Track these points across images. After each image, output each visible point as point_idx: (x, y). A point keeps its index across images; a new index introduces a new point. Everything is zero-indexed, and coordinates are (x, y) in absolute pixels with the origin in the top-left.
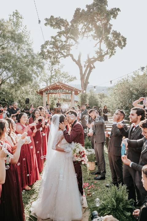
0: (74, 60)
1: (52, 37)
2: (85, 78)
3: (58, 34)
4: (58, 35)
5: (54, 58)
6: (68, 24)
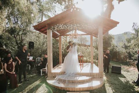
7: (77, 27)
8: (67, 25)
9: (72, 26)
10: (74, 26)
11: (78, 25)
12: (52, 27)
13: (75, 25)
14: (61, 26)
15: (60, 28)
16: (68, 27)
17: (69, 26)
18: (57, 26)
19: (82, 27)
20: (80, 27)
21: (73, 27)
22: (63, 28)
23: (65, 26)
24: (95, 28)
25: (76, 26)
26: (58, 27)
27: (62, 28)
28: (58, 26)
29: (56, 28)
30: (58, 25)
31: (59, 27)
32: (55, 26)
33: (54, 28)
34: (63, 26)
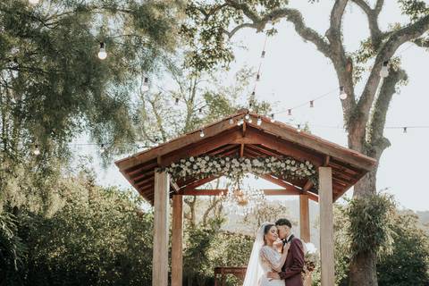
0: (308, 35)
7: (253, 167)
8: (223, 162)
9: (237, 164)
10: (243, 165)
11: (256, 162)
12: (173, 165)
13: (248, 161)
14: (201, 163)
15: (199, 168)
16: (223, 167)
17: (228, 165)
18: (188, 164)
19: (269, 168)
20: (261, 168)
21: (240, 167)
22: (208, 171)
23: (215, 163)
24: (309, 174)
25: (249, 166)
26: (191, 167)
27: (203, 170)
28: (193, 163)
29: (185, 169)
30: (192, 159)
31: (195, 167)
32: (183, 161)
33: (179, 169)
34: (208, 162)
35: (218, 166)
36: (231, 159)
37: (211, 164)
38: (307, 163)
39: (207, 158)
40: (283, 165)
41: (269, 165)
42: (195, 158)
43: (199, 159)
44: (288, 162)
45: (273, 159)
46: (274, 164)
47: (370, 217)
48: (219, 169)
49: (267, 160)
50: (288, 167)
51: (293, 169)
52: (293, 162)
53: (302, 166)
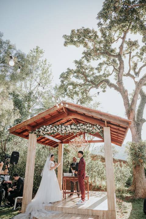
1: (76, 62)
2: (136, 112)
3: (83, 55)
4: (85, 56)
5: (82, 93)
6: (96, 36)
7: (72, 129)
8: (58, 127)
9: (64, 128)
10: (66, 128)
11: (73, 127)
13: (69, 126)
14: (48, 128)
15: (48, 131)
16: (58, 130)
17: (60, 129)
19: (79, 129)
20: (75, 129)
21: (66, 129)
22: (52, 132)
23: (54, 128)
24: (99, 131)
25: (69, 128)
26: (44, 131)
27: (50, 132)
29: (41, 131)
30: (45, 127)
31: (46, 130)
32: (41, 128)
33: (39, 132)
35: (56, 129)
36: (61, 126)
37: (52, 129)
38: (98, 125)
39: (51, 126)
40: (86, 127)
41: (79, 128)
42: (46, 126)
43: (47, 127)
44: (88, 125)
45: (81, 124)
46: (81, 127)
47: (139, 150)
48: (57, 131)
49: (78, 125)
50: (88, 128)
51: (91, 129)
52: (90, 125)
53: (95, 127)
